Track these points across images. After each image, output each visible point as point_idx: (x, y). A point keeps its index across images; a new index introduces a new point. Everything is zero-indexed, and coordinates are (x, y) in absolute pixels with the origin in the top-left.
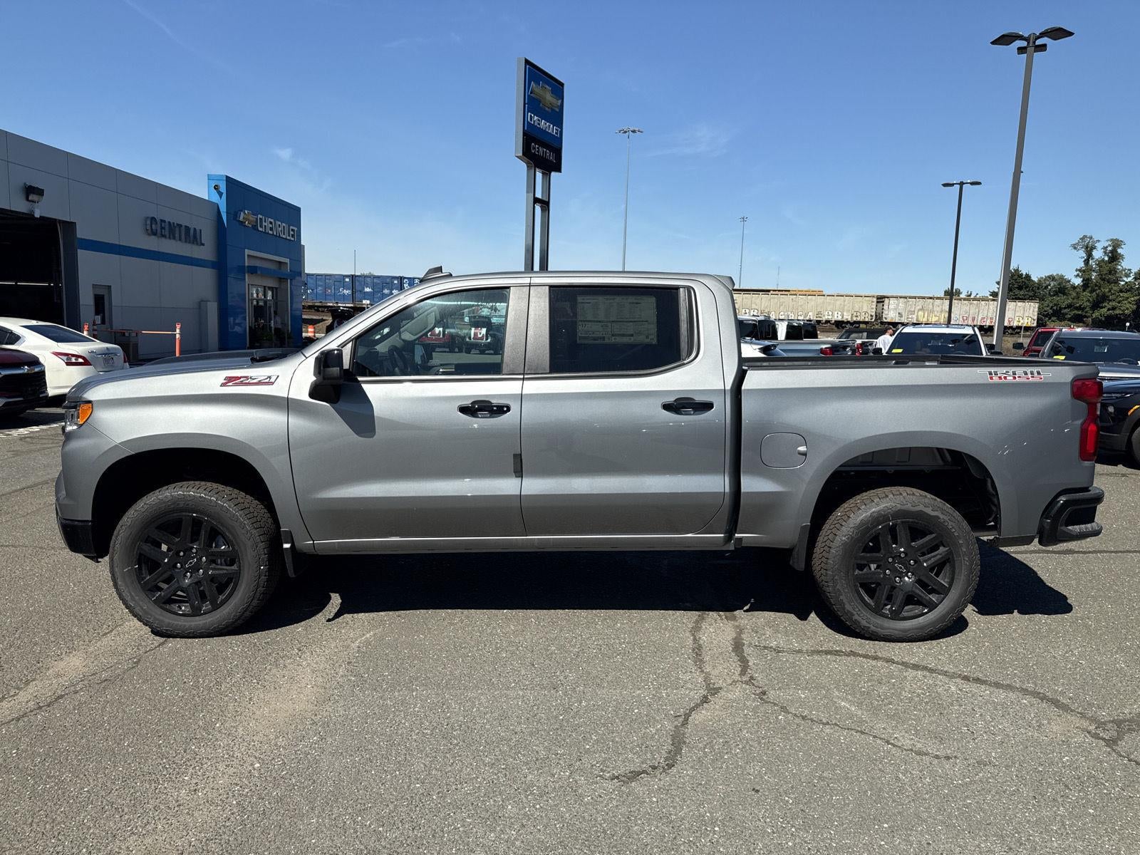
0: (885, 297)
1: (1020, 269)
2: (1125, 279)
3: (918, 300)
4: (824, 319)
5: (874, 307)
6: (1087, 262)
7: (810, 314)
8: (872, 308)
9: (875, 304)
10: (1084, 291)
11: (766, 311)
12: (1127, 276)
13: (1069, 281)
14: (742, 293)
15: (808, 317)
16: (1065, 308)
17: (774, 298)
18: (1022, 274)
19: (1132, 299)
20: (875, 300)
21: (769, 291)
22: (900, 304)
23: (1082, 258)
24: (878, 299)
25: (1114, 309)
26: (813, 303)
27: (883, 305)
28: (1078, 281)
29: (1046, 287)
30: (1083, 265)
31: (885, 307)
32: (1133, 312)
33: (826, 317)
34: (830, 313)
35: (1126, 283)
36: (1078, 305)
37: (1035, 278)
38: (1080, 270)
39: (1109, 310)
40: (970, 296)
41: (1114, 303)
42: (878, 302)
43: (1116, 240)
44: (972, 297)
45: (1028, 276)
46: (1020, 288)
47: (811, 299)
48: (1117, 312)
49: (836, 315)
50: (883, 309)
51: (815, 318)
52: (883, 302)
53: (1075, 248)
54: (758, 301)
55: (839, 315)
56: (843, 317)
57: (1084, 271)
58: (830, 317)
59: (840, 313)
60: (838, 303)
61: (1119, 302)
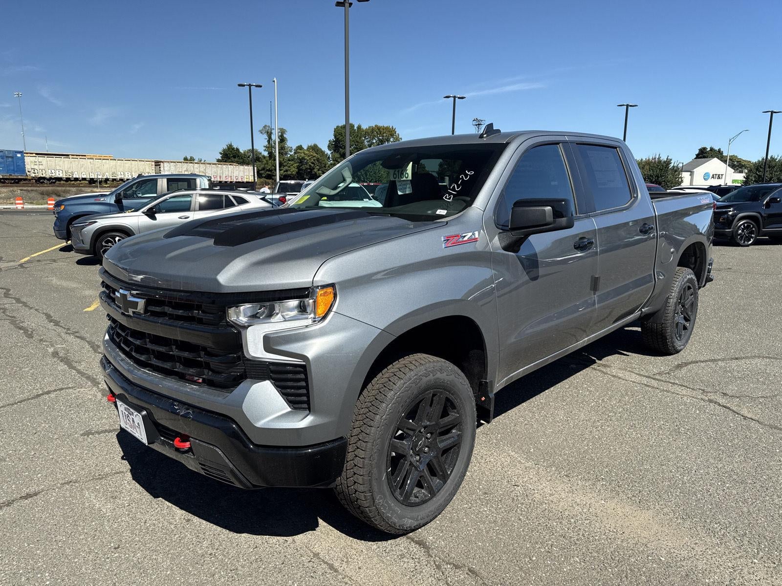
0: (161, 162)
1: (232, 144)
2: (290, 153)
3: (183, 164)
4: (118, 177)
5: (154, 169)
6: (269, 141)
7: (107, 174)
8: (153, 170)
9: (154, 166)
10: (270, 159)
11: (70, 171)
12: (291, 151)
13: (261, 154)
14: (46, 156)
15: (106, 176)
16: (261, 170)
17: (75, 161)
18: (234, 148)
19: (295, 165)
20: (153, 163)
21: (68, 155)
22: (172, 167)
23: (266, 139)
24: (155, 163)
25: (287, 171)
26: (107, 166)
27: (160, 168)
28: (266, 154)
29: (249, 157)
30: (267, 143)
31: (162, 169)
32: (297, 173)
33: (120, 176)
34: (122, 173)
35: (291, 155)
36: (268, 168)
37: (242, 151)
38: (266, 147)
39: (284, 172)
40: (201, 161)
41: (286, 168)
42: (155, 165)
43: (282, 129)
44: (202, 162)
45: (238, 150)
46: (234, 157)
47: (106, 163)
48: (289, 173)
49: (127, 175)
50: (160, 170)
51: (111, 177)
52: (160, 165)
53: (262, 133)
54: (61, 163)
55: (129, 175)
56: (132, 176)
57: (268, 147)
58: (123, 176)
59: (129, 173)
60: (127, 165)
61: (289, 167)
